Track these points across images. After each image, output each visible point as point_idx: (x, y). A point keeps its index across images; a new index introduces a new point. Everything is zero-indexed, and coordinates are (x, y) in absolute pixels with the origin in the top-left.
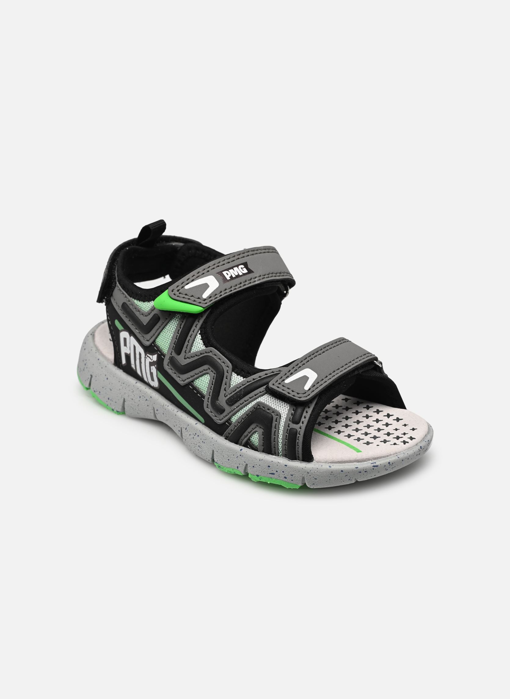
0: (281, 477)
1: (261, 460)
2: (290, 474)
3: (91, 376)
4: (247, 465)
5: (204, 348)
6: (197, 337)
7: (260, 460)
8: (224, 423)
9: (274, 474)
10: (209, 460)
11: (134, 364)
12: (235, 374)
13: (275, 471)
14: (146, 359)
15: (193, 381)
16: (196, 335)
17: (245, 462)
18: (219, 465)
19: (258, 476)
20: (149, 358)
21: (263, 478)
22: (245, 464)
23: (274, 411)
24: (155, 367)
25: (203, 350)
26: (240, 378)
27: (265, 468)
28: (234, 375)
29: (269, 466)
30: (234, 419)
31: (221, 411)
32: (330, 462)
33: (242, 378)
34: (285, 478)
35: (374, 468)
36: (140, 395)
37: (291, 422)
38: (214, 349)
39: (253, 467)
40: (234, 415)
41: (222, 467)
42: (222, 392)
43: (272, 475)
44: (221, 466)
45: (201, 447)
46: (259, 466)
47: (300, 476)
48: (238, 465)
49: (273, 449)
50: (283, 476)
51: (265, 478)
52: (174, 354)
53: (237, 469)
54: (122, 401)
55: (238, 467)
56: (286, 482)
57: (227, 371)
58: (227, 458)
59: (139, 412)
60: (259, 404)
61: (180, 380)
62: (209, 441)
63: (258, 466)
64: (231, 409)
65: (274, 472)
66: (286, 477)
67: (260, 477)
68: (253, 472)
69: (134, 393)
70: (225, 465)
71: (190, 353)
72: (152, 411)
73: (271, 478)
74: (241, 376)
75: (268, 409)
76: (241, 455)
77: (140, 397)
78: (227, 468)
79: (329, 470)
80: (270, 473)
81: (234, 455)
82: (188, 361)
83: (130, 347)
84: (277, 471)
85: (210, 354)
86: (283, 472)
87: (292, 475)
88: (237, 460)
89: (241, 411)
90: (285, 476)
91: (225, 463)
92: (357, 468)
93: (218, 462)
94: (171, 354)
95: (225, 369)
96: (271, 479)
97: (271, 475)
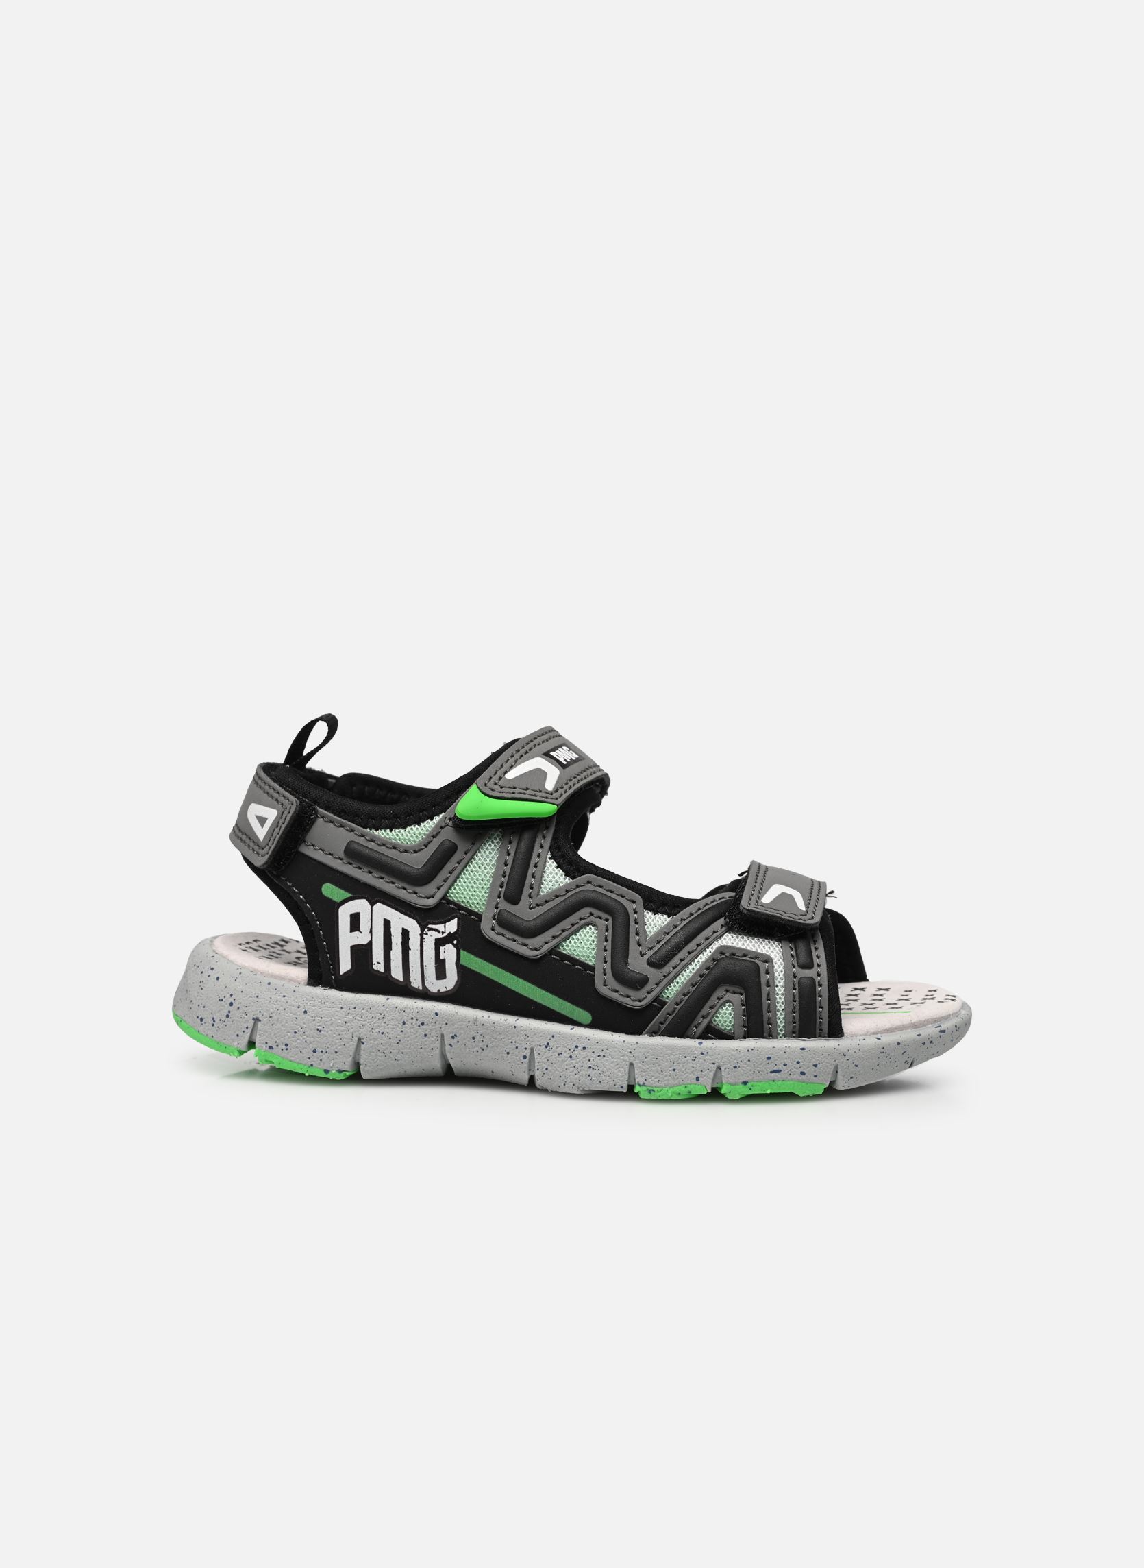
0: (794, 1074)
1: (750, 1050)
2: (811, 1064)
3: (256, 1020)
4: (719, 1068)
5: (568, 880)
6: (547, 864)
7: (748, 1051)
8: (650, 1006)
9: (781, 1071)
10: (622, 1087)
11: (381, 960)
12: (650, 913)
13: (782, 1065)
14: (424, 936)
15: (557, 946)
16: (546, 861)
17: (714, 1064)
18: (650, 1088)
19: (745, 1083)
20: (433, 932)
21: (756, 1086)
22: (714, 1067)
23: (757, 956)
24: (453, 944)
25: (567, 885)
26: (662, 918)
27: (760, 1064)
28: (648, 915)
29: (769, 1058)
30: (672, 992)
31: (638, 983)
32: (873, 1031)
33: (665, 916)
34: (803, 1073)
35: (941, 1034)
36: (405, 1019)
37: (796, 967)
38: (592, 875)
39: (735, 1067)
40: (669, 984)
41: (659, 1089)
42: (633, 949)
43: (777, 1074)
44: (655, 1089)
45: (596, 1068)
46: (748, 1062)
47: (831, 1065)
48: (699, 1074)
49: (766, 1027)
50: (798, 1071)
51: (760, 1084)
52: (504, 905)
53: (695, 1081)
54: (354, 1043)
55: (697, 1079)
56: (804, 1082)
57: (634, 910)
58: (671, 1067)
59: (399, 1056)
60: (722, 951)
61: (531, 948)
62: (616, 1049)
63: (745, 1064)
64: (662, 974)
65: (780, 1067)
66: (804, 1071)
67: (749, 1085)
68: (735, 1077)
69: (386, 1020)
70: (666, 1082)
71: (539, 896)
72: (438, 1044)
73: (774, 1081)
74: (663, 913)
75: (745, 955)
76: (702, 1054)
77: (404, 1023)
78: (670, 1088)
79: (878, 1045)
80: (771, 1072)
81: (685, 1057)
82: (539, 911)
83: (371, 929)
84: (785, 1065)
85: (589, 887)
86: (798, 1063)
87: (815, 1066)
88: (694, 1065)
89: (683, 972)
90: (801, 1070)
91: (666, 1078)
92: (919, 1035)
93: (646, 1083)
94: (497, 908)
95: (630, 907)
96: (774, 1083)
97: (773, 1074)
